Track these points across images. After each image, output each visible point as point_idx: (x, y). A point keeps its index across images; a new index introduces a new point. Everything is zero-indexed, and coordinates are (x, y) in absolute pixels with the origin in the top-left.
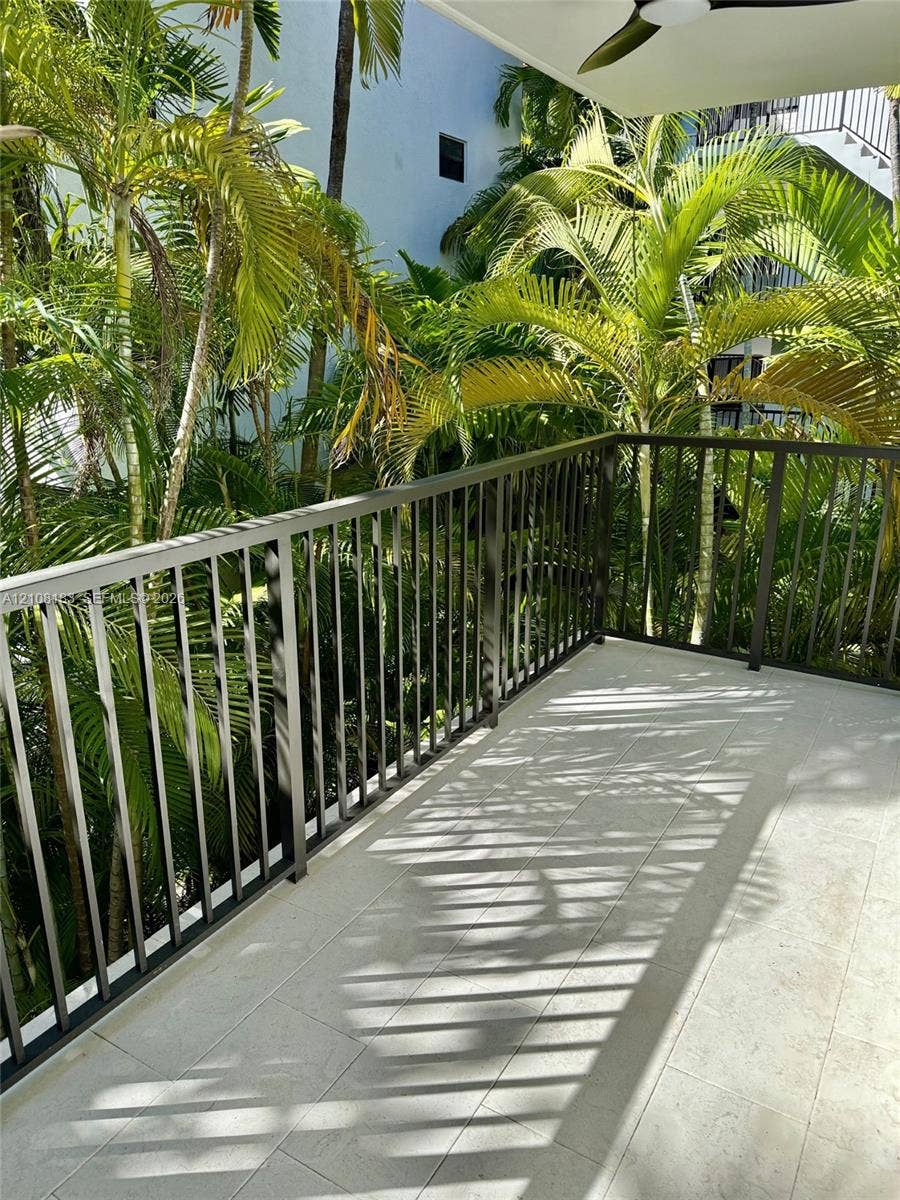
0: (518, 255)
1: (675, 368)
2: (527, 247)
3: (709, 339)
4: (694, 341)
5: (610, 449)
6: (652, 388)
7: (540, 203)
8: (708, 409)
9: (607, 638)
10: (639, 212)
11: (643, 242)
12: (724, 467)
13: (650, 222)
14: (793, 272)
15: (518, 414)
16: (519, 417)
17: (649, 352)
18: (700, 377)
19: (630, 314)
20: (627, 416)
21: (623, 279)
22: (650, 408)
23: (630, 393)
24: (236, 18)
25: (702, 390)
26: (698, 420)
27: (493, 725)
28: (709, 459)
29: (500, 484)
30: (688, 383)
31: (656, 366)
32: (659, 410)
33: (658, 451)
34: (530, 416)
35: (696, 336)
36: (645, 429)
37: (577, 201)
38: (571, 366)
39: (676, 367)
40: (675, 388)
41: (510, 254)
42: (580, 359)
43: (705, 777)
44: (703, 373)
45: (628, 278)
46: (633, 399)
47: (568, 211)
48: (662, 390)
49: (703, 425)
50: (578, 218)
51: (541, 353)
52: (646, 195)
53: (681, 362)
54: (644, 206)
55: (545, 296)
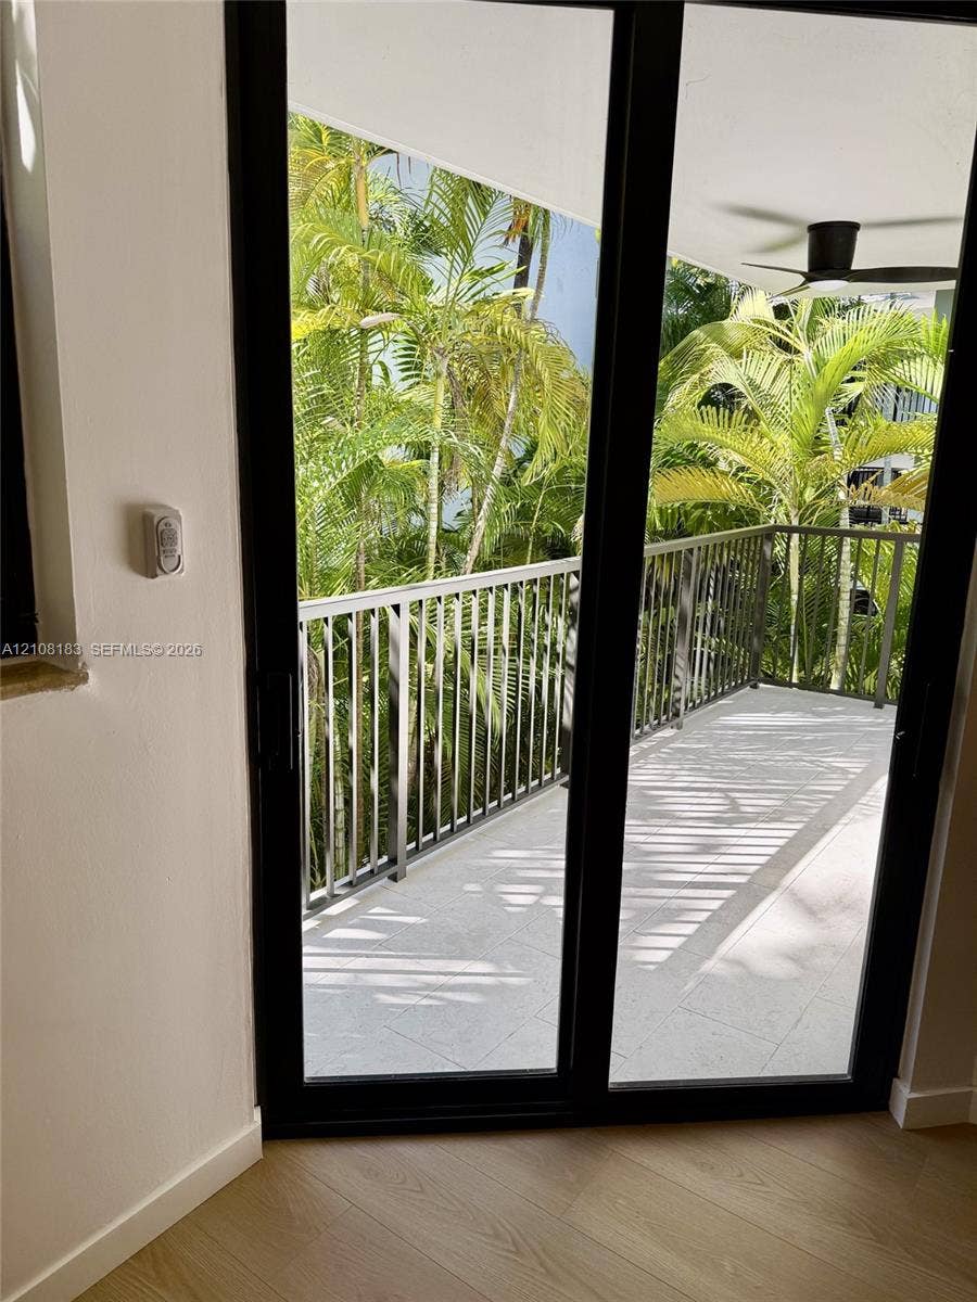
0: (695, 386)
1: (821, 478)
2: (701, 380)
3: (848, 457)
4: (836, 458)
5: (769, 535)
6: (802, 493)
7: (714, 349)
8: (847, 510)
9: (761, 685)
10: (794, 357)
11: (797, 381)
12: (857, 556)
13: (803, 365)
14: (928, 400)
15: (685, 512)
16: (687, 514)
17: (800, 465)
18: (840, 485)
19: (785, 436)
20: (780, 513)
21: (780, 410)
22: (799, 509)
23: (782, 496)
24: (514, 241)
25: (842, 495)
26: (839, 518)
27: (679, 727)
28: (846, 549)
29: (695, 552)
30: (832, 489)
31: (805, 477)
32: (807, 509)
33: (806, 541)
34: (697, 513)
35: (838, 454)
36: (795, 522)
37: (744, 347)
38: (735, 475)
39: (821, 476)
40: (820, 494)
41: (687, 386)
42: (742, 469)
43: (838, 760)
44: (844, 482)
45: (783, 408)
46: (786, 501)
47: (736, 354)
48: (809, 495)
49: (841, 522)
50: (744, 361)
51: (708, 464)
52: (802, 346)
53: (826, 474)
54: (797, 352)
55: (721, 423)
